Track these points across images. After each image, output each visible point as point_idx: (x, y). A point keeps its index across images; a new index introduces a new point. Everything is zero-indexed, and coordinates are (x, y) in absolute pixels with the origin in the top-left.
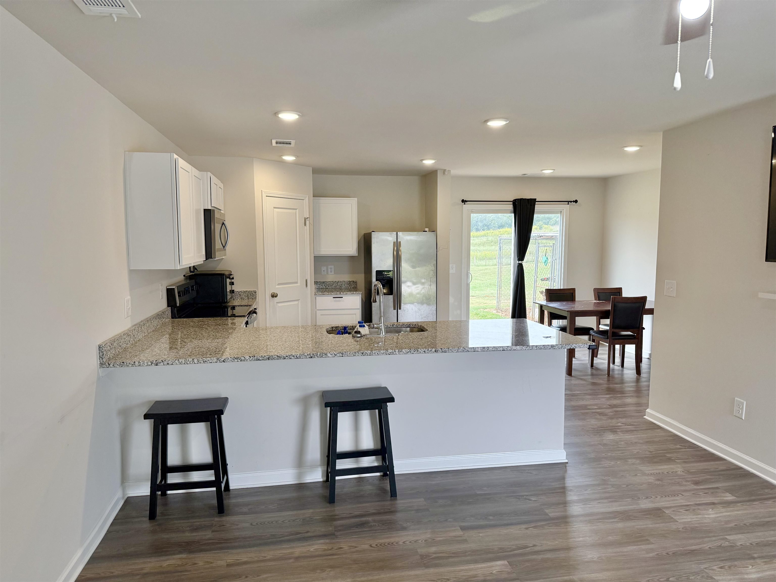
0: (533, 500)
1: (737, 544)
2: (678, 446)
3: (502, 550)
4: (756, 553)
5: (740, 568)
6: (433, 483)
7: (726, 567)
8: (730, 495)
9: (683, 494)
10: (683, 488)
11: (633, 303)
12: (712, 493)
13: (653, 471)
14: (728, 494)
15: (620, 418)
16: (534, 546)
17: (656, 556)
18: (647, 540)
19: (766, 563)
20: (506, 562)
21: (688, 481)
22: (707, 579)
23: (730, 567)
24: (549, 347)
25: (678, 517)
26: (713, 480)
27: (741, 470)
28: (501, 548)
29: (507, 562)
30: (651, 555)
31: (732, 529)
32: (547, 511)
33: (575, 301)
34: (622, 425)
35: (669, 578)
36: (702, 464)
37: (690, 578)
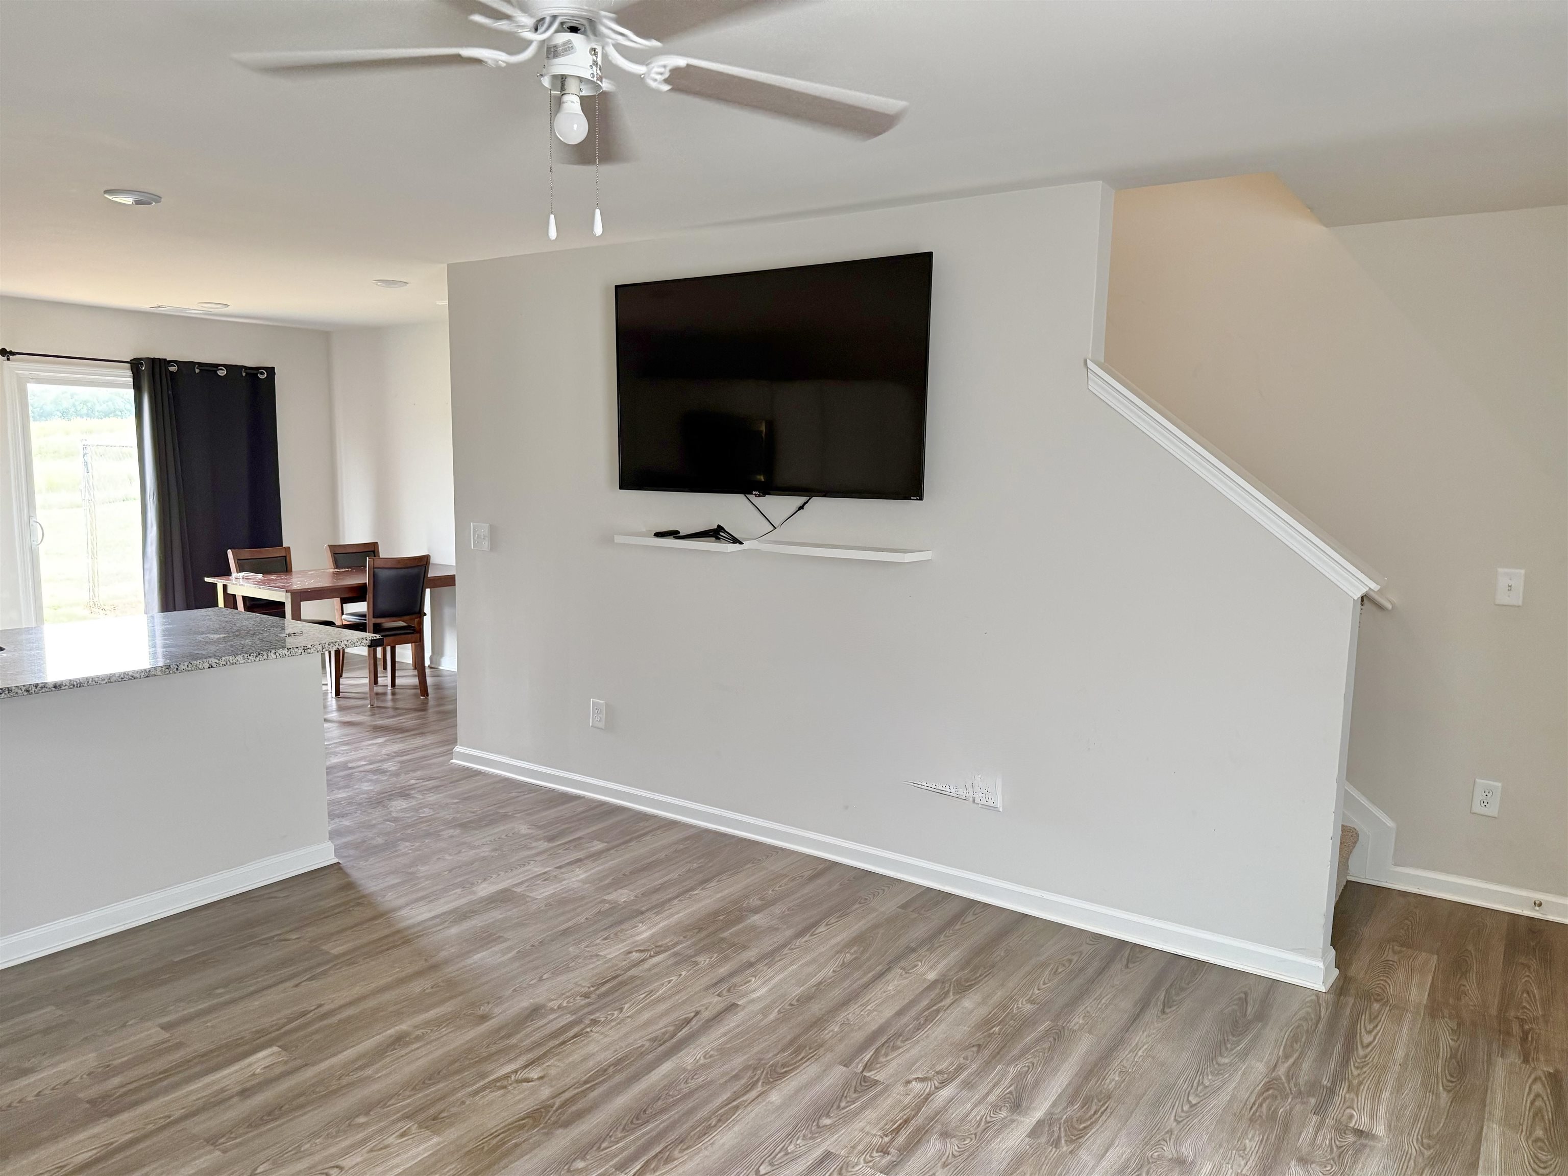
0: (294, 938)
1: (620, 903)
2: (514, 794)
3: (261, 1033)
4: (643, 906)
5: (628, 930)
6: (64, 972)
7: (612, 936)
8: (598, 842)
9: (536, 859)
10: (533, 852)
11: (407, 568)
12: (575, 847)
13: (484, 840)
14: (596, 842)
15: (411, 771)
16: (320, 1006)
17: (517, 955)
18: (500, 937)
19: (657, 914)
20: (275, 1049)
21: (540, 840)
22: (592, 959)
23: (616, 934)
24: (300, 651)
25: (535, 893)
26: (572, 829)
27: (605, 806)
28: (257, 1032)
29: (277, 1048)
30: (510, 955)
31: (609, 886)
32: (324, 948)
33: (292, 571)
34: (418, 781)
35: (542, 977)
36: (553, 811)
37: (570, 966)
